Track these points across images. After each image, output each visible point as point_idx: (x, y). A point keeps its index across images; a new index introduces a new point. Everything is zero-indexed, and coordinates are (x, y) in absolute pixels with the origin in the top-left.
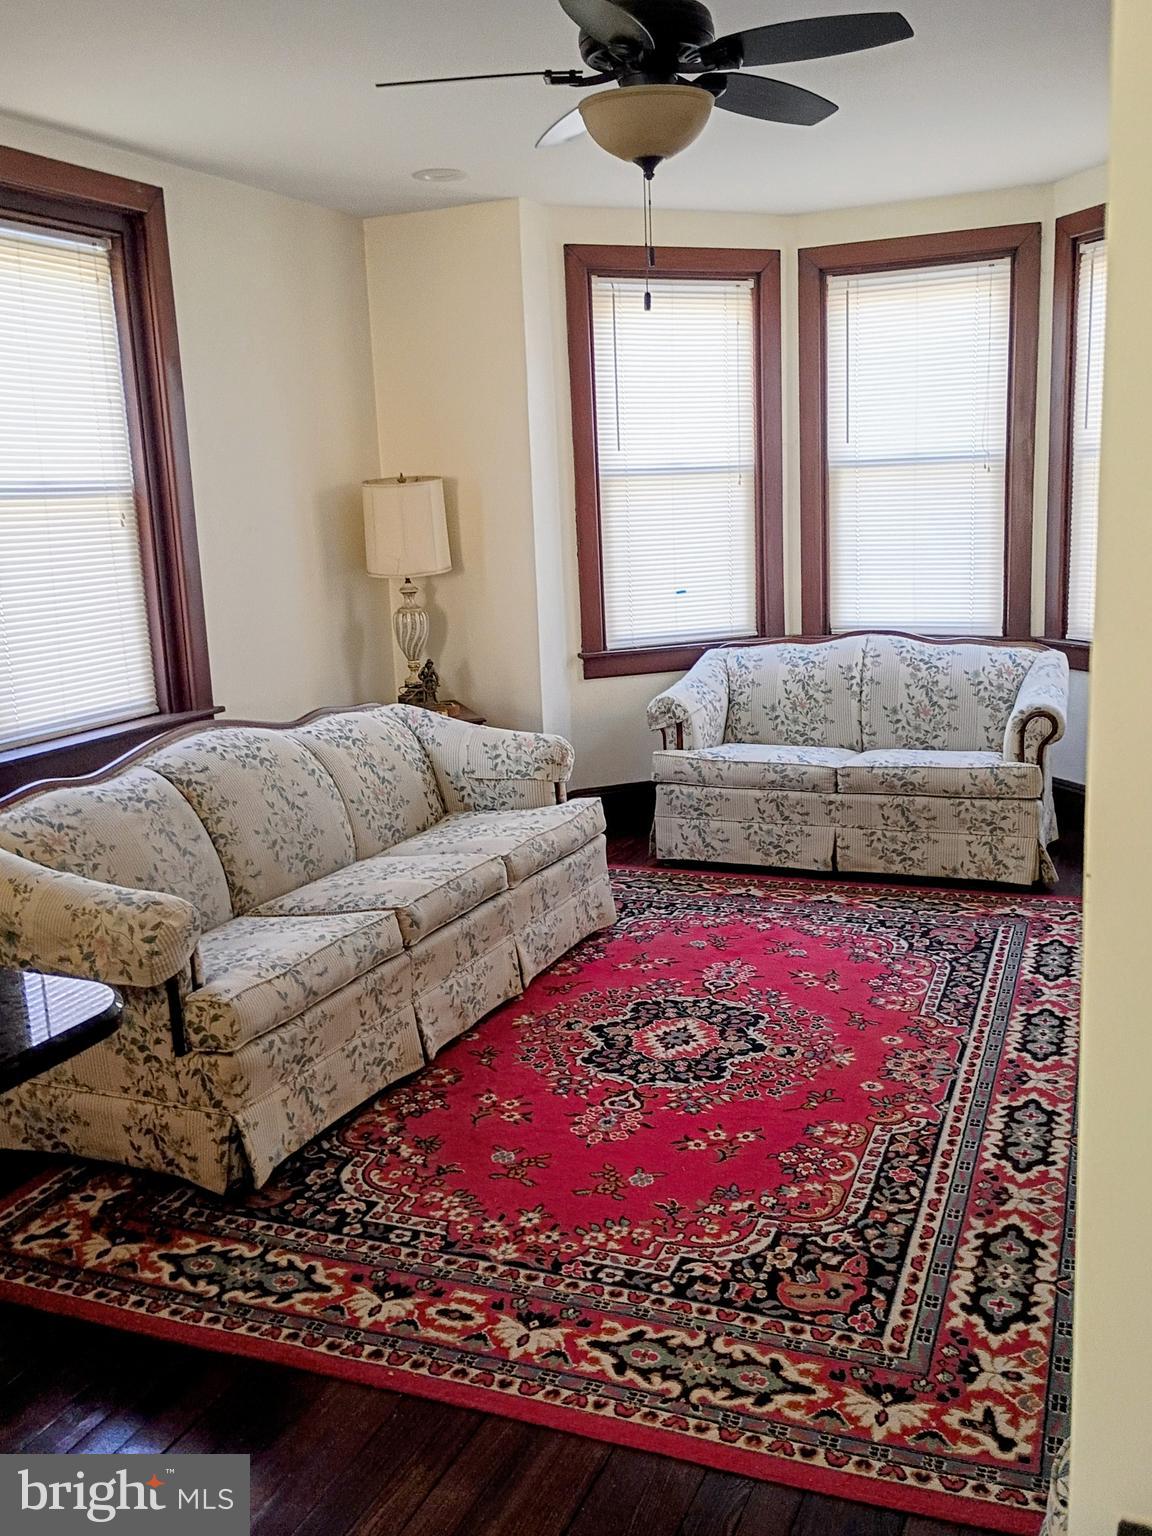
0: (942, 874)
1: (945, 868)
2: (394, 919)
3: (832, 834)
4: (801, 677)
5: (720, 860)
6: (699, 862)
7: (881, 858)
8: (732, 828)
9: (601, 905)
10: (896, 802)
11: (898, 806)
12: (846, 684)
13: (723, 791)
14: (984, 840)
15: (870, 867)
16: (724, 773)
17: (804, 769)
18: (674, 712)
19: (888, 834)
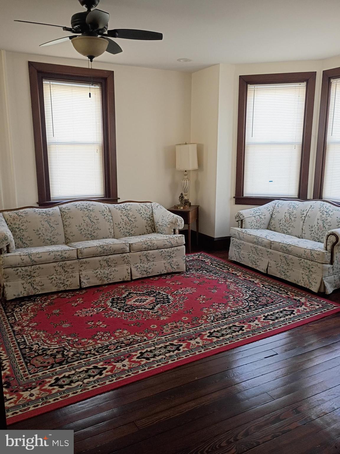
0: (294, 282)
1: (295, 280)
2: (76, 251)
3: (268, 261)
4: (290, 212)
5: (242, 263)
6: (238, 262)
7: (279, 272)
8: (246, 253)
9: (179, 265)
10: (284, 255)
11: (284, 257)
12: (301, 216)
13: (244, 242)
14: (307, 274)
15: (276, 275)
16: (245, 237)
17: (264, 239)
18: (240, 217)
19: (282, 265)
